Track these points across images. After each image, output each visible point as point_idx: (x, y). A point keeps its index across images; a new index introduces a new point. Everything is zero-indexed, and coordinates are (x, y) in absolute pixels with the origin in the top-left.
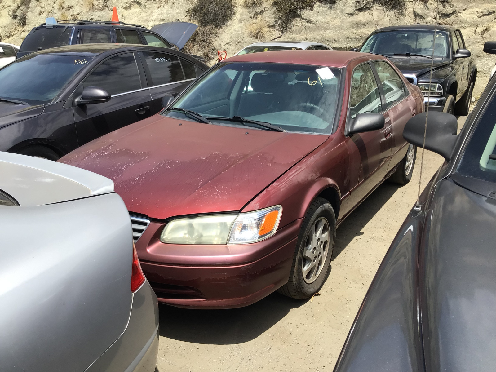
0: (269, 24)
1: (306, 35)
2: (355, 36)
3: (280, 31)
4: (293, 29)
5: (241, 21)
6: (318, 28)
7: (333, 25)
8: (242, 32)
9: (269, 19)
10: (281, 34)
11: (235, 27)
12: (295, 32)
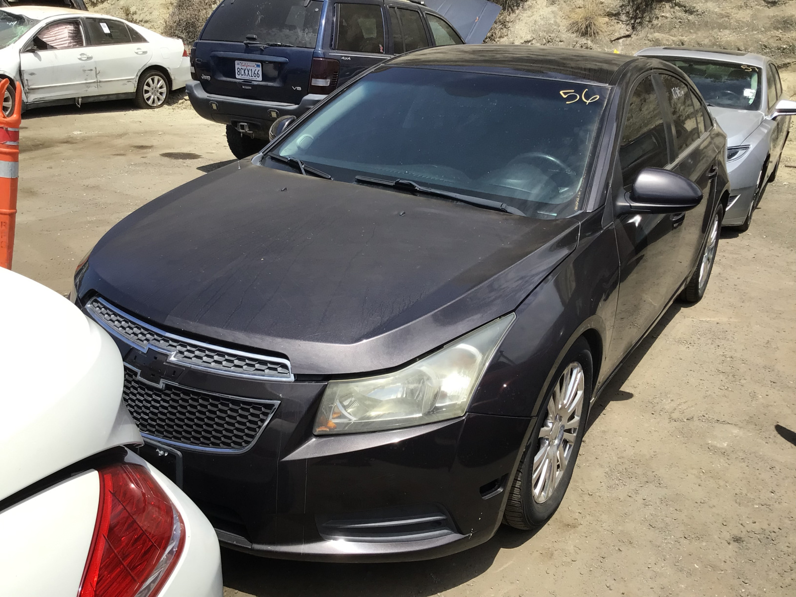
0: (608, 10)
1: (682, 36)
2: (779, 45)
3: (628, 24)
4: (655, 22)
6: (706, 25)
7: (737, 21)
8: (555, 22)
9: (610, 1)
10: (632, 31)
11: (541, 13)
12: (660, 29)
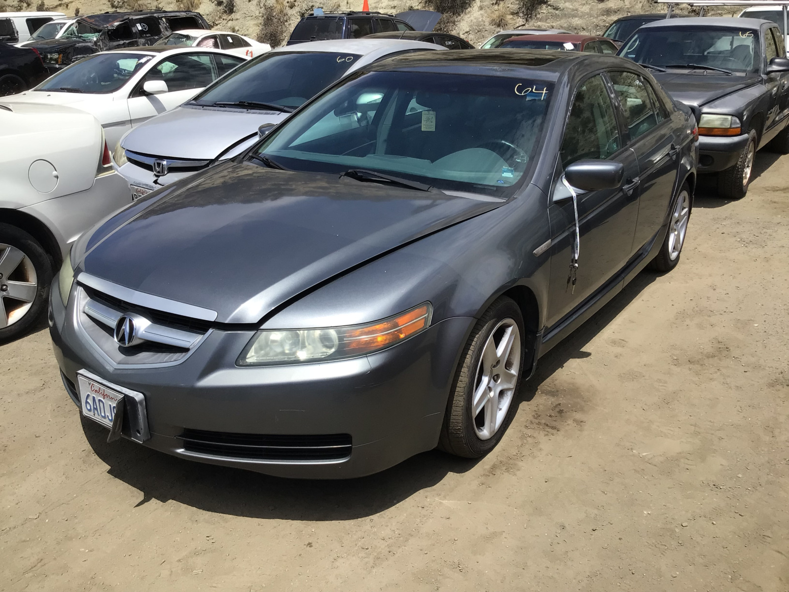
0: (512, 11)
1: (553, 23)
3: (524, 18)
4: (538, 16)
5: (481, 8)
6: (565, 16)
7: (582, 12)
8: (482, 20)
9: (513, 6)
10: (526, 22)
11: (475, 15)
12: (541, 20)
